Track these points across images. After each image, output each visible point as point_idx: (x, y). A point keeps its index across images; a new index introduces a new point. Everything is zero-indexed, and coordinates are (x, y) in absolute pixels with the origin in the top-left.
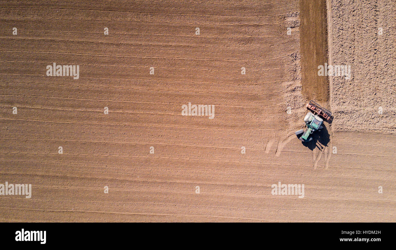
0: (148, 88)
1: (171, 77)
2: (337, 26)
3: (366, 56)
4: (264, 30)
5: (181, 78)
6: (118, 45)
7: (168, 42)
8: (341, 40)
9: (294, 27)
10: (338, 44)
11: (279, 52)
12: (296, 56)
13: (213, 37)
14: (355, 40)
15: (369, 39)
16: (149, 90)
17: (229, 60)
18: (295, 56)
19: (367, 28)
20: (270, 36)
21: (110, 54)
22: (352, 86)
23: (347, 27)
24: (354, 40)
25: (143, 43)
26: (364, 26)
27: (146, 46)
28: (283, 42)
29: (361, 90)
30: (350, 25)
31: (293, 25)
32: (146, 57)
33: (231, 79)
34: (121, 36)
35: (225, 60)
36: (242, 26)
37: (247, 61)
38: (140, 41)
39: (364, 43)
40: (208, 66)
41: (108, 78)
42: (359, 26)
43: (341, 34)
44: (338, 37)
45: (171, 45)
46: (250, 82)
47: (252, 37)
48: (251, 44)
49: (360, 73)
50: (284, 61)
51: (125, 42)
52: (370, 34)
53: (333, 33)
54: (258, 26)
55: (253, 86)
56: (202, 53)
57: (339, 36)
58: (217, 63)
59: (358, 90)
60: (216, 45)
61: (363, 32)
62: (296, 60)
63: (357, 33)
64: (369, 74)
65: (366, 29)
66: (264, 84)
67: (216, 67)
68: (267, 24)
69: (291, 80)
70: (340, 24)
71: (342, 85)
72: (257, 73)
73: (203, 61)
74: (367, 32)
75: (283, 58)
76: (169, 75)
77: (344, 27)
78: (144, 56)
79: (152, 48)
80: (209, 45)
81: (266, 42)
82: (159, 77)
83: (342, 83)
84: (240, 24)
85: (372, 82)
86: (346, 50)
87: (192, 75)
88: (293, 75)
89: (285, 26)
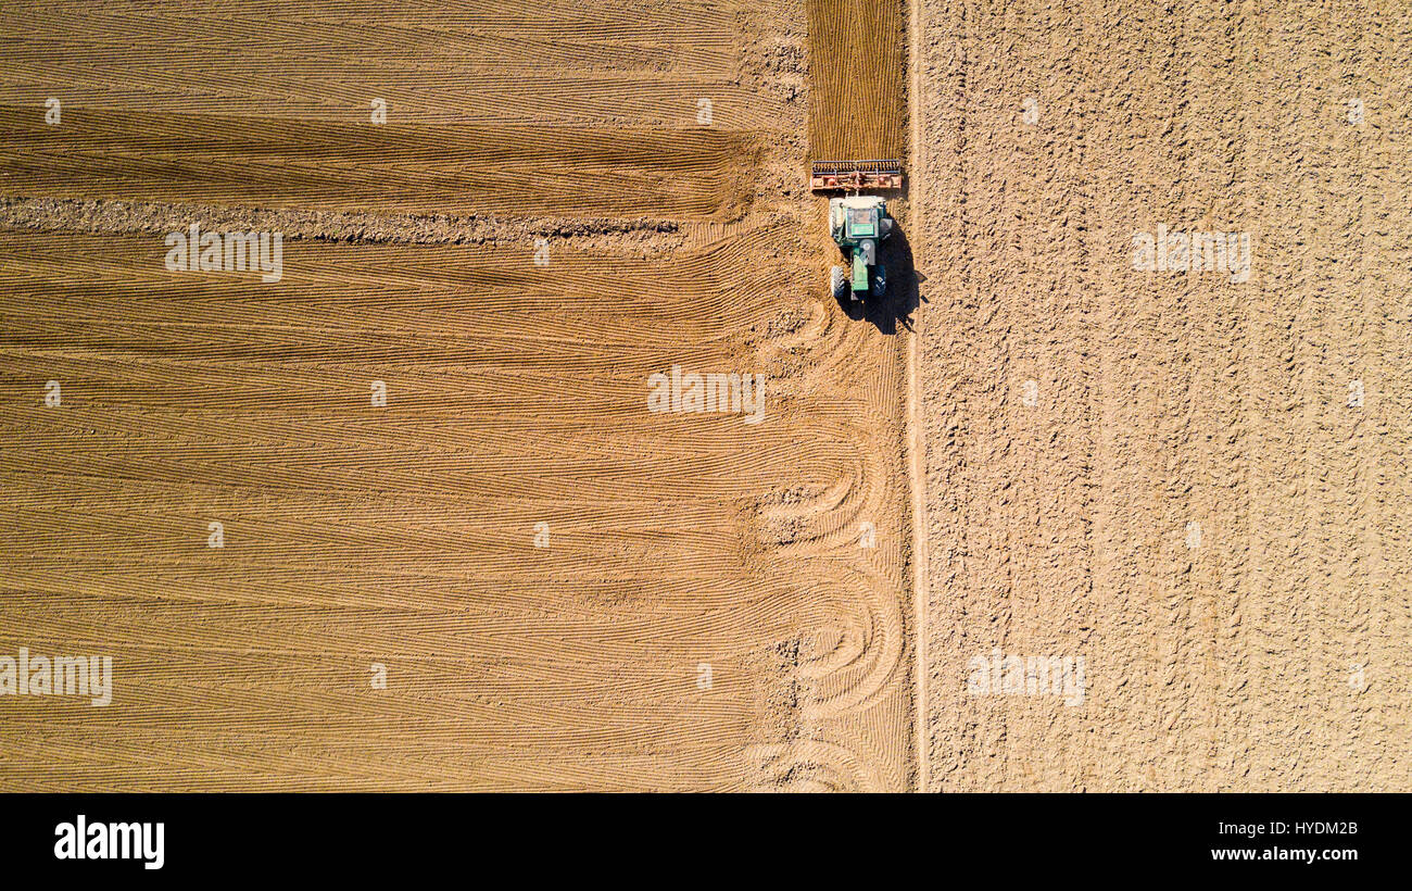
0: (256, 764)
1: (339, 725)
2: (945, 541)
3: (1050, 651)
4: (682, 551)
5: (374, 727)
6: (153, 605)
7: (333, 594)
8: (961, 592)
9: (791, 542)
10: (950, 610)
11: (734, 634)
12: (796, 651)
13: (498, 576)
14: (1013, 592)
15: (1062, 589)
16: (258, 772)
17: (553, 664)
18: (792, 649)
19: (1057, 548)
20: (703, 574)
21: (121, 636)
22: (997, 763)
23: (984, 543)
24: (1009, 591)
25: (241, 598)
26: (1043, 543)
27: (252, 608)
28: (750, 595)
29: (1032, 778)
30: (994, 536)
31: (787, 536)
32: (251, 651)
33: (560, 732)
34: (160, 571)
35: (537, 662)
36: (603, 536)
37: (618, 666)
38: (231, 589)
39: (1045, 604)
40: (478, 683)
41: (111, 728)
42: (1028, 541)
43: (959, 569)
44: (950, 584)
45: (343, 608)
46: (630, 745)
47: (637, 577)
48: (637, 603)
49: (1027, 713)
50: (755, 668)
51: (177, 595)
52: (1067, 571)
53: (932, 568)
54: (662, 535)
55: (640, 759)
56: (454, 635)
57: (953, 577)
58: (513, 673)
59: (1018, 779)
60: (506, 606)
61: (1042, 562)
62: (796, 664)
63: (1017, 567)
64: (1060, 718)
65: (1051, 552)
66: (678, 751)
67: (506, 687)
68: (694, 528)
69: (777, 739)
70: (956, 534)
71: (963, 759)
72: (654, 710)
73: (458, 667)
74: (1055, 563)
75: (750, 658)
76: (334, 717)
77: (971, 547)
78: (245, 646)
79: (274, 616)
80: (482, 606)
81: (691, 598)
82: (296, 723)
83: (961, 753)
84: (595, 531)
85: (1072, 748)
86: (976, 631)
87: (418, 718)
88: (783, 722)
89: (759, 538)
